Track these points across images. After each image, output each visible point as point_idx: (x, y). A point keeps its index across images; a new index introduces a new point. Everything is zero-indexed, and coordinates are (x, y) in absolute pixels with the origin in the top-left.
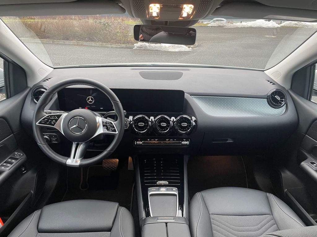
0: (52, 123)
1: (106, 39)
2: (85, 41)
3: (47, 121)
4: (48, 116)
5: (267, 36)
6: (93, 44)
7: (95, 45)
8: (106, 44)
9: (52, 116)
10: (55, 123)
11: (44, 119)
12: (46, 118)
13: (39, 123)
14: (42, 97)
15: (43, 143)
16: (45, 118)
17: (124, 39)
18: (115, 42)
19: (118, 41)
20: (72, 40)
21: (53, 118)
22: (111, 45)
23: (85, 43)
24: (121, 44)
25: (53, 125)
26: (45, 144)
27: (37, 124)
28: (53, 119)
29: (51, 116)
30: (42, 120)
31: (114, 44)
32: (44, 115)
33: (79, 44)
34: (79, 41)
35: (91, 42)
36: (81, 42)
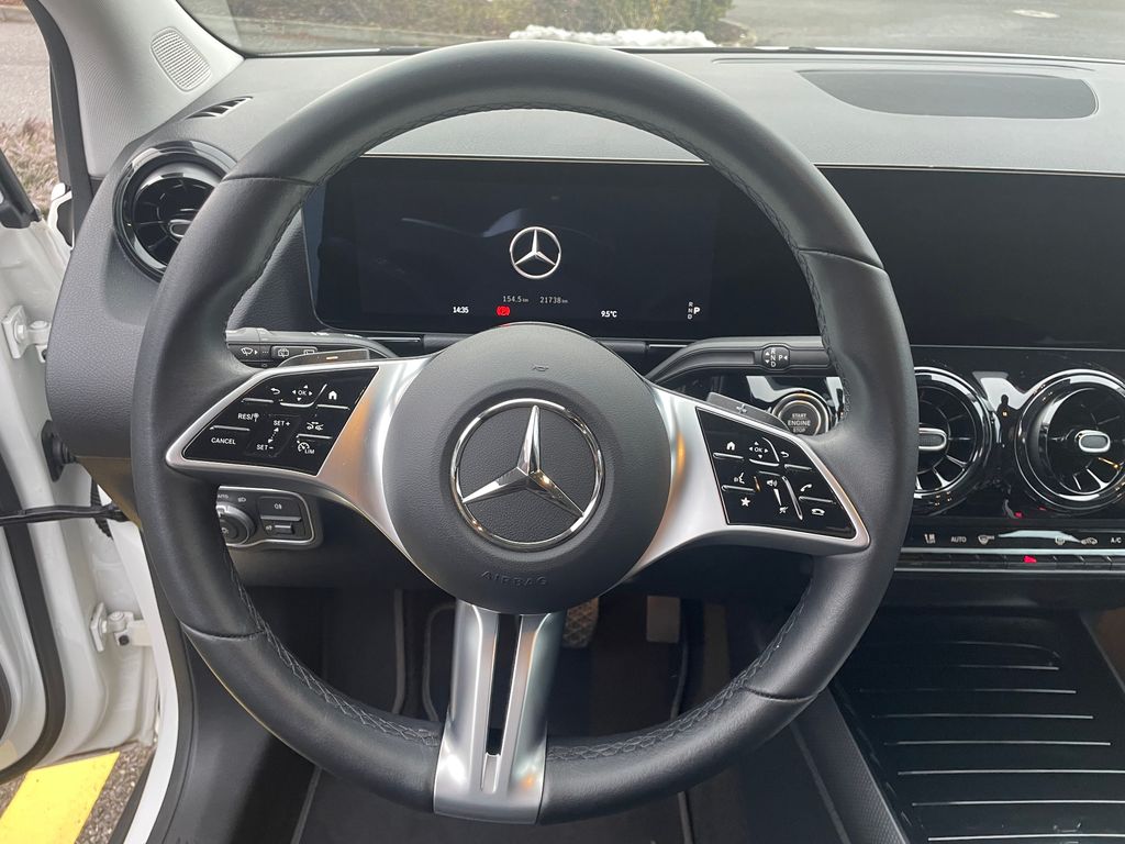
0: (301, 446)
1: (399, 13)
2: (318, 21)
3: (260, 430)
4: (262, 389)
5: (1022, 12)
6: (348, 31)
7: (357, 36)
8: (401, 34)
9: (298, 380)
10: (327, 446)
11: (228, 415)
12: (250, 409)
13: (191, 451)
14: (197, 232)
15: (228, 621)
16: (237, 406)
17: (469, 12)
18: (435, 27)
19: (447, 19)
20: (266, 15)
21: (305, 400)
22: (419, 36)
23: (317, 29)
24: (457, 32)
25: (313, 464)
26: (244, 630)
27: (173, 455)
28: (308, 415)
29: (288, 384)
30: (219, 419)
31: (432, 33)
32: (229, 380)
33: (292, 31)
34: (292, 18)
35: (341, 24)
36: (301, 23)
